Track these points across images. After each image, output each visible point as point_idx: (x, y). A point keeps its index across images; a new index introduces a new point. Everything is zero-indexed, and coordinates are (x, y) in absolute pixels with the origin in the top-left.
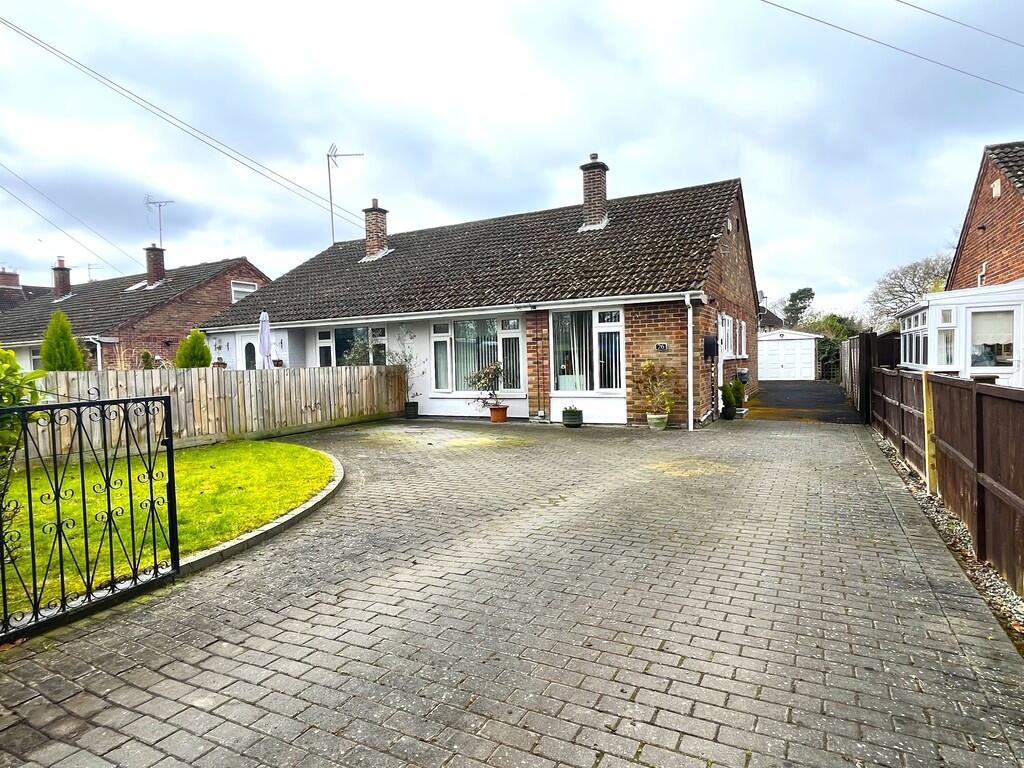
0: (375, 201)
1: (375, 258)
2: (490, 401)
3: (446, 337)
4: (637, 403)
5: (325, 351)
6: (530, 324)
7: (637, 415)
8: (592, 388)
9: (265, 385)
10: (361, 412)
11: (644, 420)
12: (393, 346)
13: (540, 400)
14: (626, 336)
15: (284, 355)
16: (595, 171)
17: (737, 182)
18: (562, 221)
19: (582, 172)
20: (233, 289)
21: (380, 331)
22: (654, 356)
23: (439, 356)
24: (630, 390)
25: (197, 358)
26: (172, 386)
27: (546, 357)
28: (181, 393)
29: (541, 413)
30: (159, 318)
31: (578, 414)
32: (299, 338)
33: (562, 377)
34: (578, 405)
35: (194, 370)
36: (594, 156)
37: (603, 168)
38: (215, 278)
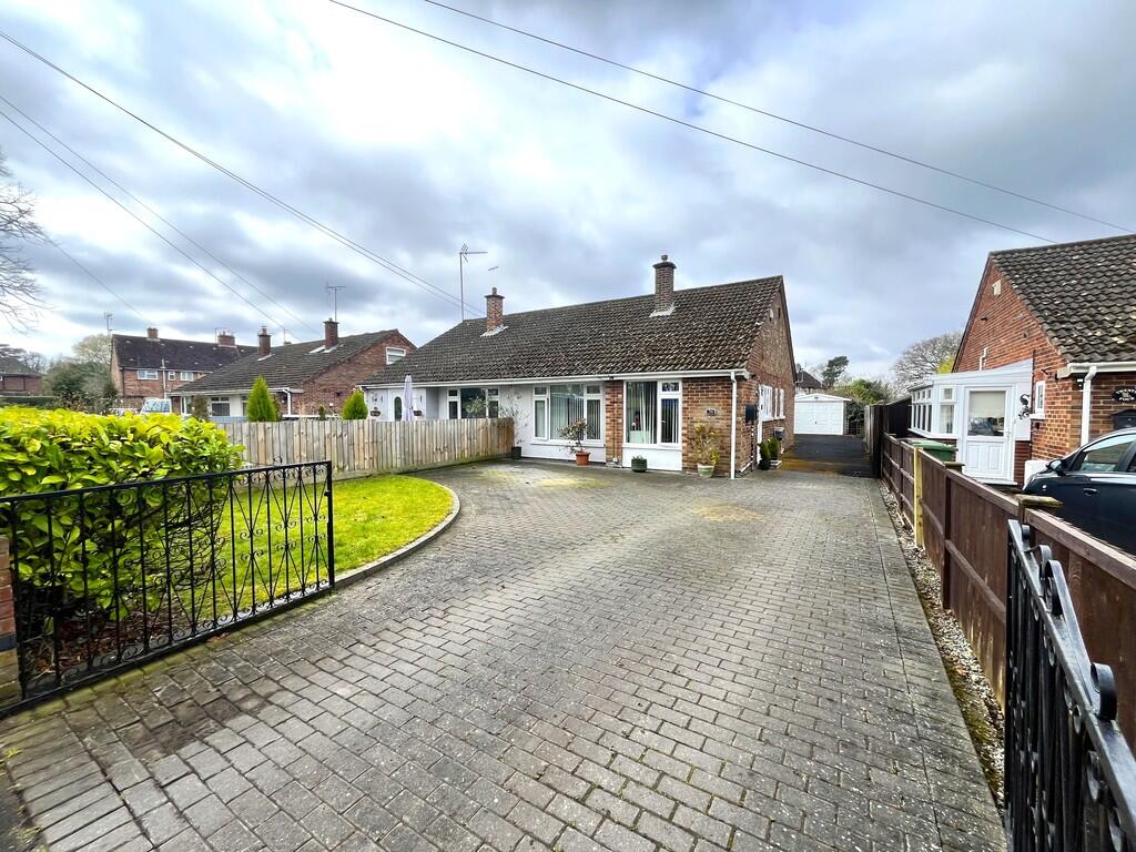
0: (494, 289)
1: (493, 333)
2: (576, 449)
3: (545, 397)
4: (690, 455)
5: (453, 406)
6: (608, 390)
7: (690, 464)
8: (655, 442)
9: (407, 433)
10: (478, 454)
11: (695, 469)
12: (506, 404)
13: (615, 449)
14: (684, 402)
15: (423, 408)
16: (665, 269)
17: (779, 279)
18: (638, 308)
19: (654, 270)
20: (388, 353)
21: (494, 391)
22: (705, 419)
23: (540, 412)
24: (685, 444)
25: (358, 412)
26: (339, 434)
27: (620, 416)
28: (345, 438)
29: (615, 460)
30: (333, 374)
31: (644, 462)
32: (434, 394)
33: (632, 432)
34: (644, 455)
35: (355, 421)
36: (665, 258)
37: (672, 266)
38: (374, 345)
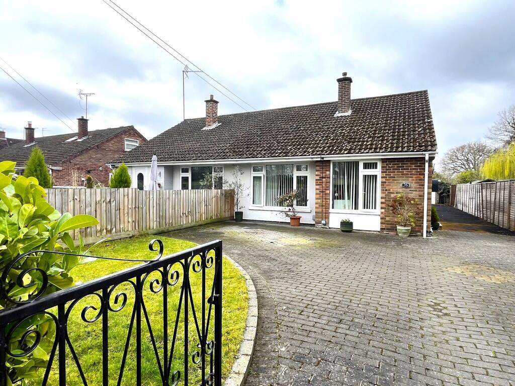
0: (212, 96)
1: (211, 128)
2: (289, 213)
3: (262, 174)
4: (387, 219)
5: (185, 180)
6: (318, 168)
7: (389, 227)
8: (356, 207)
9: (161, 200)
10: (211, 217)
11: (394, 229)
12: (230, 179)
13: (323, 213)
14: (382, 177)
15: (162, 180)
16: (345, 82)
17: (426, 92)
18: (324, 111)
20: (126, 143)
21: (220, 168)
22: (401, 190)
23: (257, 189)
24: (383, 210)
25: (122, 182)
26: (108, 200)
27: (328, 188)
28: (113, 204)
29: (323, 222)
30: (84, 157)
31: (351, 224)
32: (171, 171)
34: (351, 218)
36: (345, 74)
37: (350, 80)
38: (116, 136)
